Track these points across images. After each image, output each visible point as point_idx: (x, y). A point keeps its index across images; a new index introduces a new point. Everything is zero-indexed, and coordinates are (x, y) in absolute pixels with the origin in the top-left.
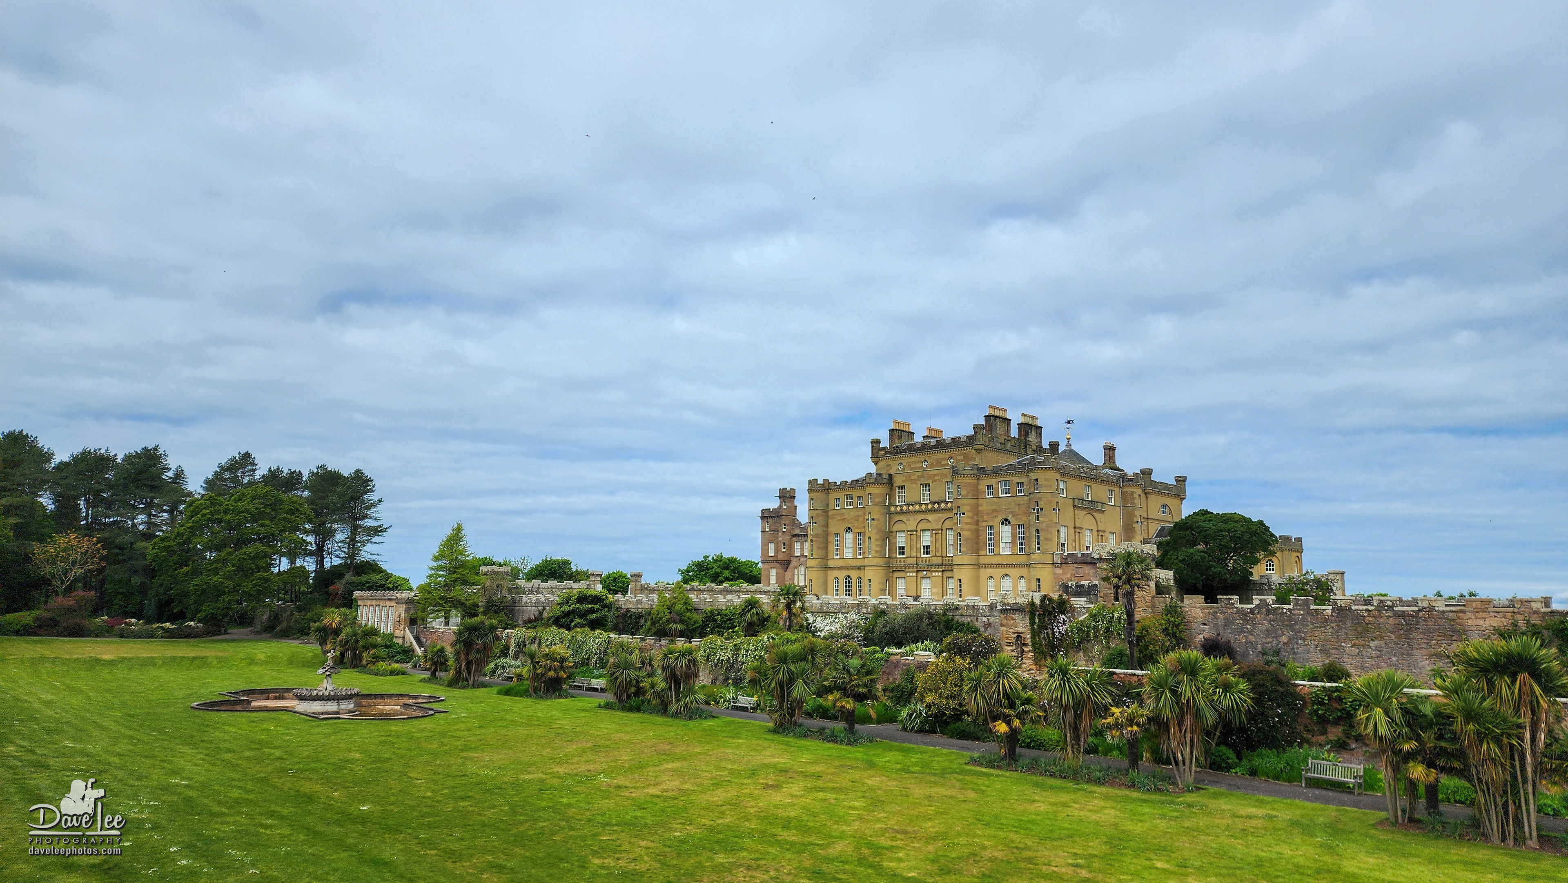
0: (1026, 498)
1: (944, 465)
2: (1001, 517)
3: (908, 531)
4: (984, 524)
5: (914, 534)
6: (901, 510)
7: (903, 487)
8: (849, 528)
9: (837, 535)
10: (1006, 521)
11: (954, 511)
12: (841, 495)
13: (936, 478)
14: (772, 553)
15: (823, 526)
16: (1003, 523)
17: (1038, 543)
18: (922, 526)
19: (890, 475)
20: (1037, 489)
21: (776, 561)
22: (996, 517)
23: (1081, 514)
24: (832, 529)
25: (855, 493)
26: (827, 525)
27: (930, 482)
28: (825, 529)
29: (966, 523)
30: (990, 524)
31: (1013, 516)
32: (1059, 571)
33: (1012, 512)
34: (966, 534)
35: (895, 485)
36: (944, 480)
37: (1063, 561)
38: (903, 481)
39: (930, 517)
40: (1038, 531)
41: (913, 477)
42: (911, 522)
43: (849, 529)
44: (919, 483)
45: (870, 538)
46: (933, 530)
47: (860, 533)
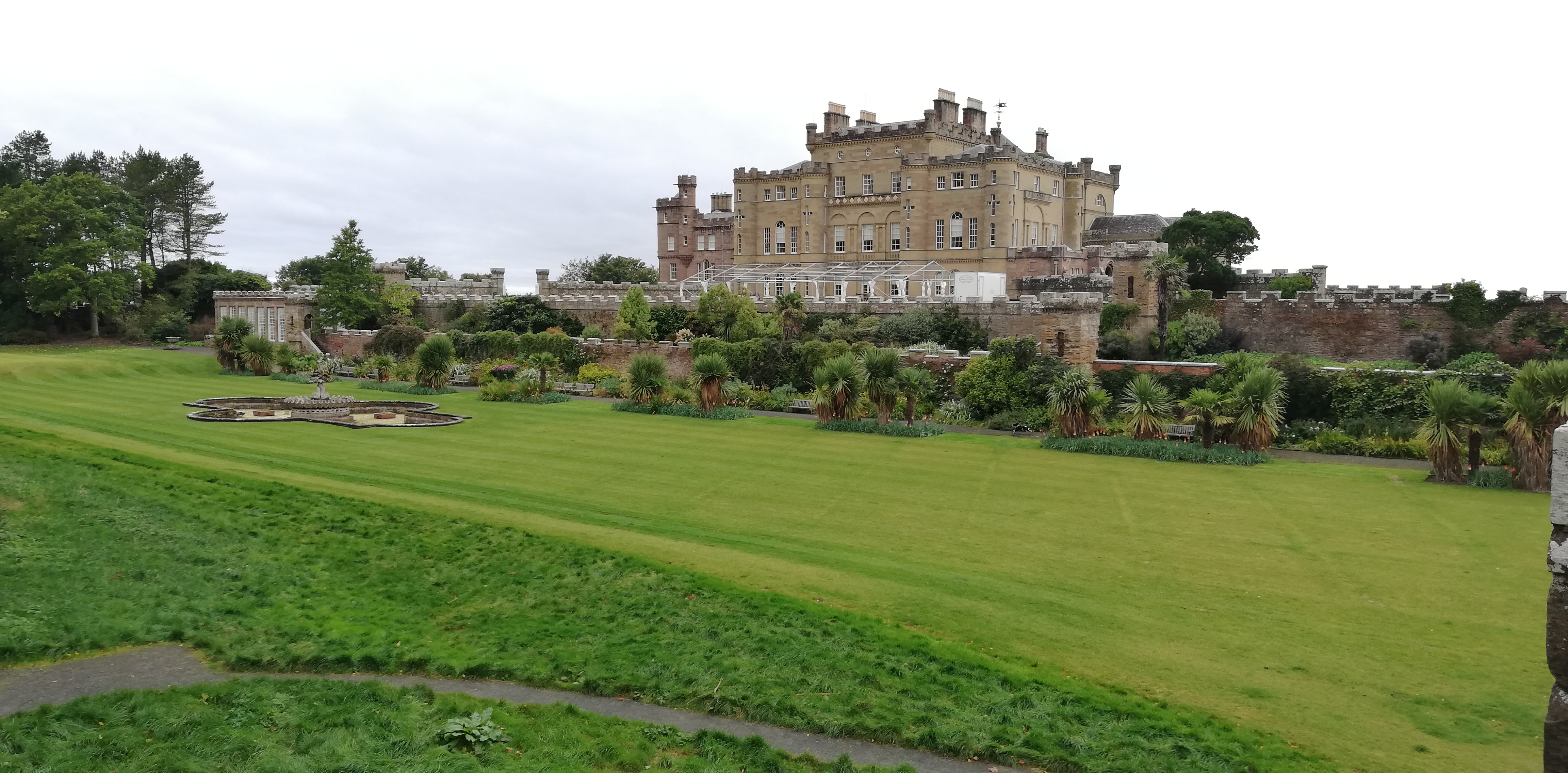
0: (980, 190)
1: (890, 154)
2: (952, 211)
3: (848, 225)
4: (934, 218)
5: (853, 227)
6: (841, 202)
7: (843, 178)
8: (781, 222)
9: (768, 230)
10: (957, 215)
11: (903, 205)
12: (771, 186)
13: (881, 168)
14: (671, 248)
15: (752, 220)
16: (953, 217)
17: (993, 238)
18: (864, 220)
19: (829, 165)
20: (994, 181)
21: (677, 257)
22: (947, 210)
23: (1030, 206)
24: (763, 223)
25: (789, 185)
26: (755, 220)
27: (874, 172)
28: (753, 223)
29: (916, 217)
30: (940, 218)
31: (966, 209)
32: (1013, 266)
33: (964, 206)
34: (914, 228)
35: (833, 176)
36: (890, 171)
37: (1018, 255)
38: (843, 171)
39: (872, 210)
40: (993, 225)
41: (854, 167)
42: (852, 216)
43: (781, 224)
44: (861, 173)
45: (807, 233)
46: (876, 224)
47: (793, 228)
